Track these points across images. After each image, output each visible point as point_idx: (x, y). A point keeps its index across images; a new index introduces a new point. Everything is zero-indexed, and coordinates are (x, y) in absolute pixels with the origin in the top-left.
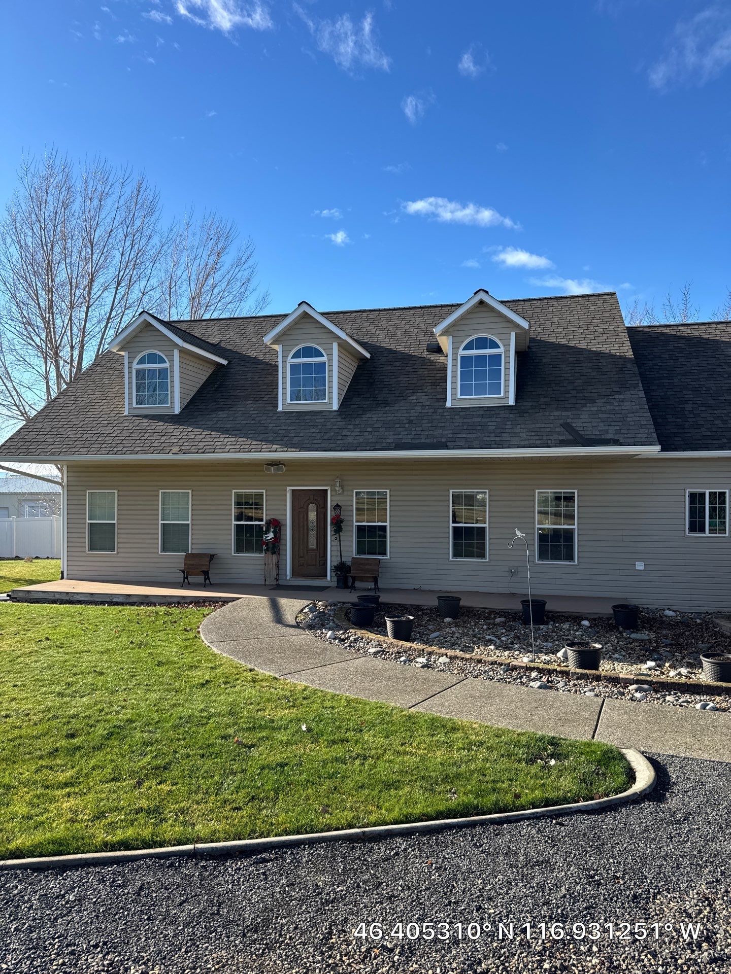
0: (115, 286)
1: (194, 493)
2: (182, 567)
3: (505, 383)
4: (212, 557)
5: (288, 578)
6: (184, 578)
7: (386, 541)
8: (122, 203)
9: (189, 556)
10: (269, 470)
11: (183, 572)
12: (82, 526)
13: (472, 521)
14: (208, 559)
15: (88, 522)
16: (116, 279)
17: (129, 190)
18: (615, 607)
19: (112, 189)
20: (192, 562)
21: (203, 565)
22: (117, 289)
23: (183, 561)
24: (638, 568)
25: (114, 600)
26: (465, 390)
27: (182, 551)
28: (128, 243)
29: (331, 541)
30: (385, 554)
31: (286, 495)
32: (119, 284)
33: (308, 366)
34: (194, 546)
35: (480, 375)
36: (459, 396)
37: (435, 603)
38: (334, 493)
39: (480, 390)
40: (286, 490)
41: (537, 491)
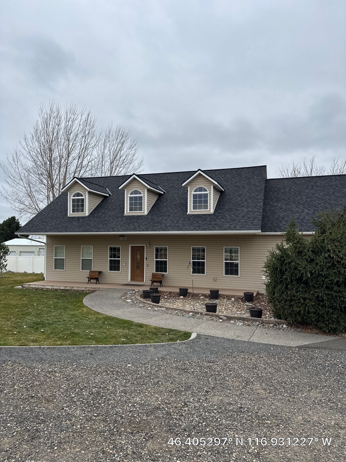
0: (78, 158)
1: (94, 247)
2: (88, 276)
3: (209, 205)
4: (100, 273)
5: (129, 281)
6: (89, 281)
7: (167, 267)
8: (81, 123)
9: (91, 272)
10: (120, 238)
11: (88, 278)
12: (52, 259)
13: (199, 259)
14: (98, 273)
15: (54, 258)
16: (78, 155)
17: (84, 117)
18: (244, 293)
19: (78, 117)
20: (92, 274)
21: (96, 275)
22: (78, 160)
23: (89, 274)
24: (263, 279)
25: (61, 288)
26: (195, 208)
27: (89, 270)
28: (83, 140)
29: (146, 266)
30: (166, 272)
31: (129, 248)
32: (79, 158)
33: (136, 198)
34: (94, 268)
35: (200, 202)
36: (192, 210)
37: (179, 291)
38: (147, 247)
39: (200, 208)
40: (129, 246)
41: (224, 247)
